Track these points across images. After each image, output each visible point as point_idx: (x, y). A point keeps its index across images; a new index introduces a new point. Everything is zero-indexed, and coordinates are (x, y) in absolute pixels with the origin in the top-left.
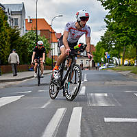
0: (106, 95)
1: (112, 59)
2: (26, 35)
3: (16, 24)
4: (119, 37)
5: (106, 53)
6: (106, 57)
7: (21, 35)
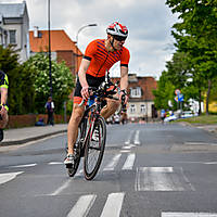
0: (170, 169)
1: (188, 103)
2: (31, 60)
3: (13, 40)
4: (198, 62)
5: (177, 92)
6: (176, 99)
7: (22, 60)
